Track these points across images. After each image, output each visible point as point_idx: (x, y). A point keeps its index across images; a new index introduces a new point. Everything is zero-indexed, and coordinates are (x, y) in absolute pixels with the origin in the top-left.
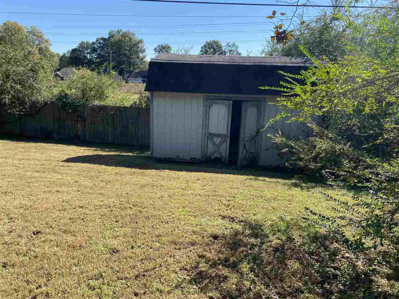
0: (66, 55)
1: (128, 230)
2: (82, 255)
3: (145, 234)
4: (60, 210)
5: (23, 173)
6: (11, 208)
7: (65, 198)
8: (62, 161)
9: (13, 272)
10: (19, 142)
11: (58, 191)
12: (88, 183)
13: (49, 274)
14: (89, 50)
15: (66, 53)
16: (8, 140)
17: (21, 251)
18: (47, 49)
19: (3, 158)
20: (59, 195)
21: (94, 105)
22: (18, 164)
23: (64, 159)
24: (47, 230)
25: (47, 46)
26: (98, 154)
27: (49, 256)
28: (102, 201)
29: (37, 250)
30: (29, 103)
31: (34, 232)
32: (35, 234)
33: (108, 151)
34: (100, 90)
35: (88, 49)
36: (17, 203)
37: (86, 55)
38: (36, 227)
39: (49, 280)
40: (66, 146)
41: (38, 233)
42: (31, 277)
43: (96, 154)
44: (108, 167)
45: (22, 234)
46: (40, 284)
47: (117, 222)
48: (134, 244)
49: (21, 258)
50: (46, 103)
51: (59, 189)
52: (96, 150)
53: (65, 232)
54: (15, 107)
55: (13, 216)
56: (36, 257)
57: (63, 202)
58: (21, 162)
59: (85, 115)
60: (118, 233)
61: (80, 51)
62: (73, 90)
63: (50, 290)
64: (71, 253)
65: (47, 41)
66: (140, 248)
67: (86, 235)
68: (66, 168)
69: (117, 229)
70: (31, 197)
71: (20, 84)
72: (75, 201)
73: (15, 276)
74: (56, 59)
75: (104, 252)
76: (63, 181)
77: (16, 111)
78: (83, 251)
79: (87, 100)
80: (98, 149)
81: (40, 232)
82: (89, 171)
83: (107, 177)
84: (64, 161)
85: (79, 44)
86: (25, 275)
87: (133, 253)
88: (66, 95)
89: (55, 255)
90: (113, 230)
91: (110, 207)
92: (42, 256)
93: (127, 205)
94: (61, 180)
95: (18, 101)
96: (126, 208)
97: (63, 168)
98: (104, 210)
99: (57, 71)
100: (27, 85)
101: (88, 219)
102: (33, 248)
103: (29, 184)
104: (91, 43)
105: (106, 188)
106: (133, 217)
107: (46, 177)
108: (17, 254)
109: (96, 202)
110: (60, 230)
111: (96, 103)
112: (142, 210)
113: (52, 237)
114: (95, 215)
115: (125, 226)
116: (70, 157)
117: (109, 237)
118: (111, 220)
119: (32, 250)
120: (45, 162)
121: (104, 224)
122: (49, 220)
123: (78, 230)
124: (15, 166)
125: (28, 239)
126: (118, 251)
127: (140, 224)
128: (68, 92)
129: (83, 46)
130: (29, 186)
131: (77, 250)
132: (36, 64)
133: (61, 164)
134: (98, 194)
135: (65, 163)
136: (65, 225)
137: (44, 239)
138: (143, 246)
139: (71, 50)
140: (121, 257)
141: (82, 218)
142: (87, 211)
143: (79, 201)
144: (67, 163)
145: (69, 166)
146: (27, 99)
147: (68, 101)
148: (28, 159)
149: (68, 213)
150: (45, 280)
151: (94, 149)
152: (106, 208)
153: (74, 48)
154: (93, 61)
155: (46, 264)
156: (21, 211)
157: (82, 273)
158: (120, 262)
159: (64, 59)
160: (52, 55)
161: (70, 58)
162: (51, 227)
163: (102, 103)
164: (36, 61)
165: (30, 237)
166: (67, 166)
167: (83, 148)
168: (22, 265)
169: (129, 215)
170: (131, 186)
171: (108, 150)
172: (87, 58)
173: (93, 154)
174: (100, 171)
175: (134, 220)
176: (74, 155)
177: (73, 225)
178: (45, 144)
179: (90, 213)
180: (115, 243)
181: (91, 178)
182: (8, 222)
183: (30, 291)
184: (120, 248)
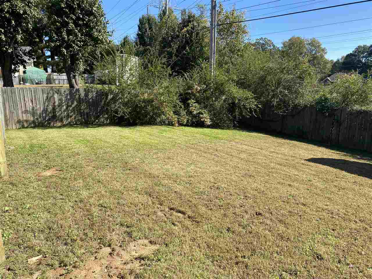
0: (340, 60)
1: (343, 243)
2: (286, 247)
3: (361, 254)
4: (284, 202)
5: (269, 163)
6: (249, 188)
7: (293, 193)
8: (305, 160)
9: (231, 236)
10: (278, 138)
11: (290, 185)
12: (321, 185)
13: (254, 250)
14: (366, 54)
15: (340, 59)
16: (270, 135)
17: (242, 224)
18: (322, 56)
19: (260, 149)
20: (289, 189)
21: (353, 110)
22: (268, 155)
23: (307, 158)
24: (267, 215)
25: (322, 54)
26: (346, 159)
27: (260, 236)
28: (327, 205)
29: (253, 227)
30: (292, 105)
31: (256, 213)
32: (257, 214)
33: (358, 159)
34: (364, 95)
35: (364, 53)
36: (254, 185)
37: (361, 59)
38: (260, 209)
39: (252, 255)
40: (316, 147)
41: (259, 214)
42: (241, 246)
43: (343, 159)
44: (348, 174)
45: (248, 211)
46: (245, 255)
47: (333, 230)
48: (343, 259)
49: (241, 229)
50: (306, 106)
51: (292, 184)
52: (345, 155)
53: (280, 221)
54: (280, 109)
55: (248, 195)
56: (250, 233)
57: (290, 195)
58: (271, 155)
59: (342, 119)
60: (330, 242)
61: (355, 56)
62: (335, 95)
63: (250, 263)
64: (278, 241)
65: (323, 50)
66: (348, 267)
67: (297, 231)
68: (306, 166)
69: (330, 237)
70: (266, 184)
71: (288, 89)
72: (301, 198)
73: (231, 240)
74: (329, 66)
75: (308, 253)
76: (298, 177)
77: (280, 112)
78: (289, 244)
79: (347, 105)
80: (349, 154)
81: (261, 214)
82: (327, 173)
83: (343, 184)
84: (307, 160)
85: (355, 49)
86: (238, 243)
87: (337, 267)
88: (326, 99)
89: (265, 237)
90: (325, 236)
91: (332, 213)
92: (255, 234)
93: (353, 218)
94: (297, 176)
95: (284, 103)
96: (350, 221)
97: (303, 166)
98: (325, 214)
99: (328, 77)
100: (294, 90)
101: (306, 217)
102: (251, 225)
103: (269, 173)
104: (369, 46)
105: (337, 194)
106: (354, 232)
107: (285, 171)
108: (239, 225)
109: (320, 205)
110: (277, 218)
111: (357, 107)
112: (368, 229)
113: (268, 222)
114: (313, 216)
115: (340, 237)
116: (315, 157)
117: (318, 242)
118: (327, 226)
119: (250, 227)
120: (290, 158)
121: (319, 228)
122: (272, 207)
123: (293, 224)
124: (265, 156)
125: (251, 217)
126: (322, 259)
127: (360, 242)
128: (328, 96)
129: (360, 50)
130: (268, 175)
131: (284, 241)
132: (304, 72)
133: (303, 162)
134: (326, 197)
135: (307, 162)
136: (283, 215)
137: (261, 221)
138: (352, 266)
139: (345, 55)
140: (322, 265)
141: (300, 214)
142: (308, 210)
143: (304, 199)
144: (308, 162)
145: (309, 165)
146: (291, 103)
147: (327, 105)
148: (277, 153)
149: (290, 206)
150: (250, 254)
151: (344, 154)
152: (328, 213)
153: (349, 53)
154: (368, 65)
155: (255, 241)
156: (255, 193)
157: (280, 262)
158: (319, 270)
159: (337, 65)
160: (326, 62)
161: (344, 63)
162: (271, 213)
163: (363, 108)
164: (304, 69)
165: (252, 215)
166: (307, 165)
167: (332, 151)
168: (239, 234)
169: (350, 228)
170: (366, 199)
171: (359, 157)
172: (361, 62)
173: (339, 158)
174: (338, 177)
175: (353, 235)
176: (319, 156)
177: (289, 218)
178: (298, 143)
179: (310, 213)
180: (322, 250)
181: (326, 181)
182: (243, 198)
183: (236, 257)
184: (325, 256)
